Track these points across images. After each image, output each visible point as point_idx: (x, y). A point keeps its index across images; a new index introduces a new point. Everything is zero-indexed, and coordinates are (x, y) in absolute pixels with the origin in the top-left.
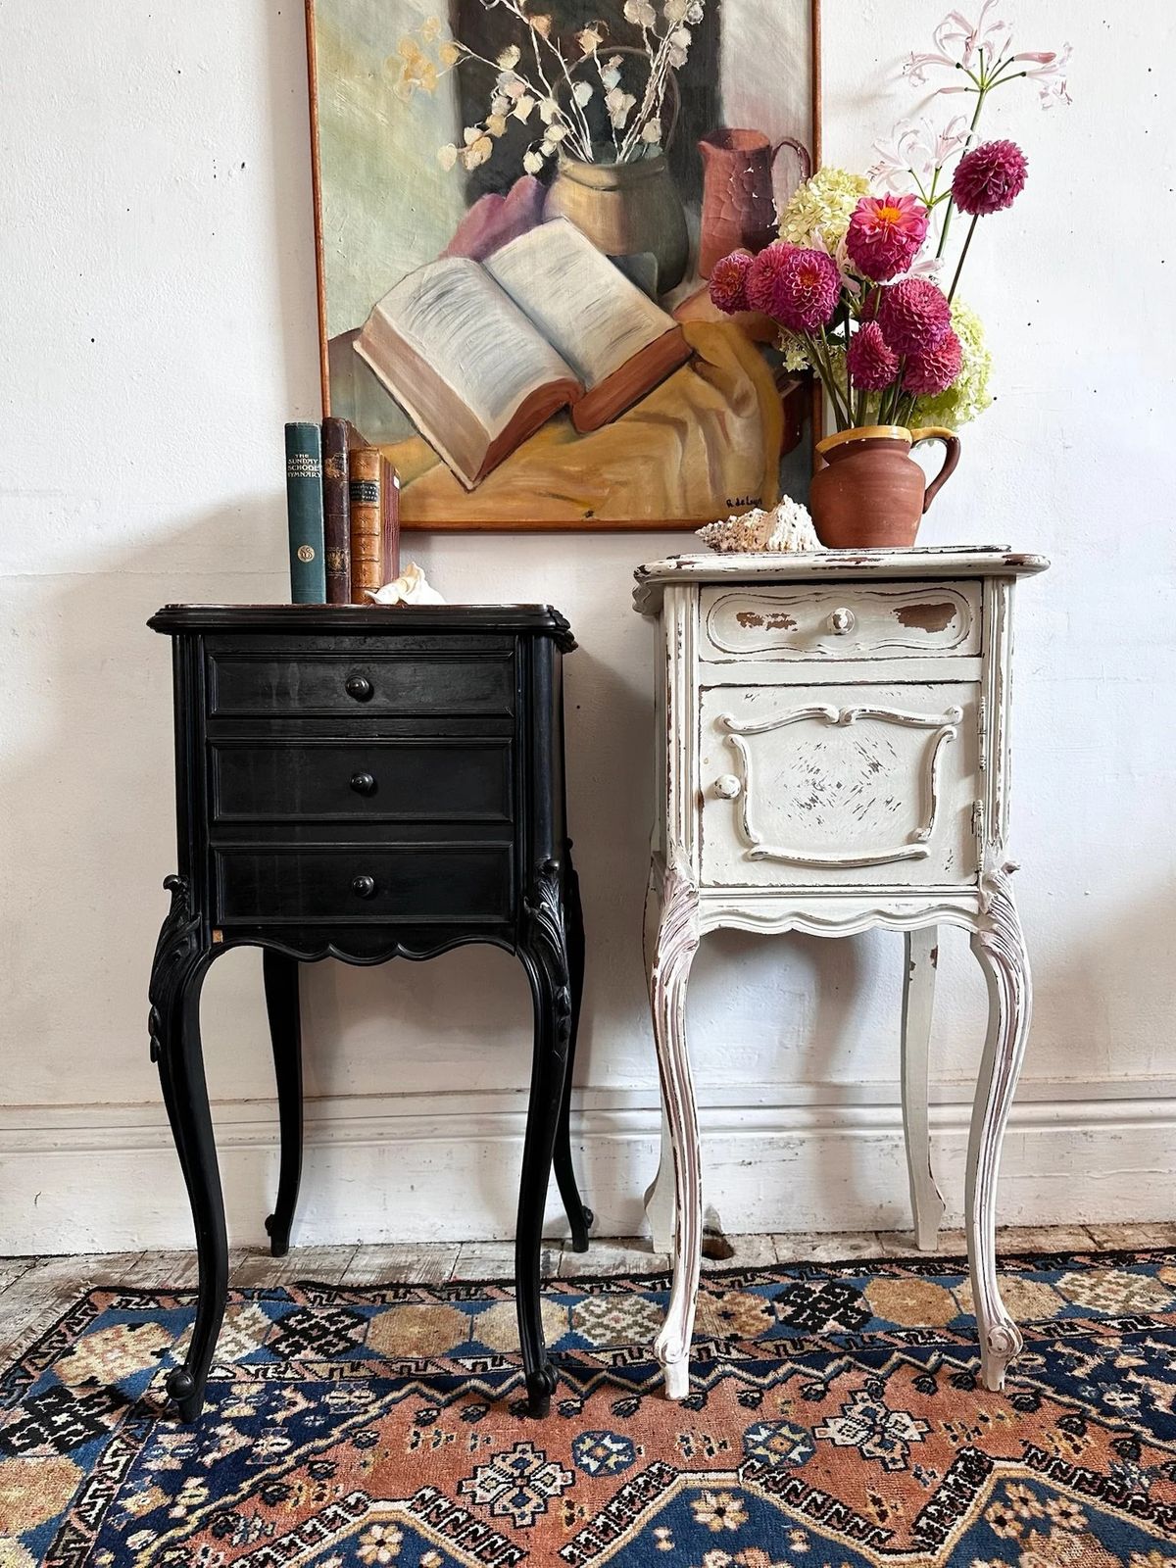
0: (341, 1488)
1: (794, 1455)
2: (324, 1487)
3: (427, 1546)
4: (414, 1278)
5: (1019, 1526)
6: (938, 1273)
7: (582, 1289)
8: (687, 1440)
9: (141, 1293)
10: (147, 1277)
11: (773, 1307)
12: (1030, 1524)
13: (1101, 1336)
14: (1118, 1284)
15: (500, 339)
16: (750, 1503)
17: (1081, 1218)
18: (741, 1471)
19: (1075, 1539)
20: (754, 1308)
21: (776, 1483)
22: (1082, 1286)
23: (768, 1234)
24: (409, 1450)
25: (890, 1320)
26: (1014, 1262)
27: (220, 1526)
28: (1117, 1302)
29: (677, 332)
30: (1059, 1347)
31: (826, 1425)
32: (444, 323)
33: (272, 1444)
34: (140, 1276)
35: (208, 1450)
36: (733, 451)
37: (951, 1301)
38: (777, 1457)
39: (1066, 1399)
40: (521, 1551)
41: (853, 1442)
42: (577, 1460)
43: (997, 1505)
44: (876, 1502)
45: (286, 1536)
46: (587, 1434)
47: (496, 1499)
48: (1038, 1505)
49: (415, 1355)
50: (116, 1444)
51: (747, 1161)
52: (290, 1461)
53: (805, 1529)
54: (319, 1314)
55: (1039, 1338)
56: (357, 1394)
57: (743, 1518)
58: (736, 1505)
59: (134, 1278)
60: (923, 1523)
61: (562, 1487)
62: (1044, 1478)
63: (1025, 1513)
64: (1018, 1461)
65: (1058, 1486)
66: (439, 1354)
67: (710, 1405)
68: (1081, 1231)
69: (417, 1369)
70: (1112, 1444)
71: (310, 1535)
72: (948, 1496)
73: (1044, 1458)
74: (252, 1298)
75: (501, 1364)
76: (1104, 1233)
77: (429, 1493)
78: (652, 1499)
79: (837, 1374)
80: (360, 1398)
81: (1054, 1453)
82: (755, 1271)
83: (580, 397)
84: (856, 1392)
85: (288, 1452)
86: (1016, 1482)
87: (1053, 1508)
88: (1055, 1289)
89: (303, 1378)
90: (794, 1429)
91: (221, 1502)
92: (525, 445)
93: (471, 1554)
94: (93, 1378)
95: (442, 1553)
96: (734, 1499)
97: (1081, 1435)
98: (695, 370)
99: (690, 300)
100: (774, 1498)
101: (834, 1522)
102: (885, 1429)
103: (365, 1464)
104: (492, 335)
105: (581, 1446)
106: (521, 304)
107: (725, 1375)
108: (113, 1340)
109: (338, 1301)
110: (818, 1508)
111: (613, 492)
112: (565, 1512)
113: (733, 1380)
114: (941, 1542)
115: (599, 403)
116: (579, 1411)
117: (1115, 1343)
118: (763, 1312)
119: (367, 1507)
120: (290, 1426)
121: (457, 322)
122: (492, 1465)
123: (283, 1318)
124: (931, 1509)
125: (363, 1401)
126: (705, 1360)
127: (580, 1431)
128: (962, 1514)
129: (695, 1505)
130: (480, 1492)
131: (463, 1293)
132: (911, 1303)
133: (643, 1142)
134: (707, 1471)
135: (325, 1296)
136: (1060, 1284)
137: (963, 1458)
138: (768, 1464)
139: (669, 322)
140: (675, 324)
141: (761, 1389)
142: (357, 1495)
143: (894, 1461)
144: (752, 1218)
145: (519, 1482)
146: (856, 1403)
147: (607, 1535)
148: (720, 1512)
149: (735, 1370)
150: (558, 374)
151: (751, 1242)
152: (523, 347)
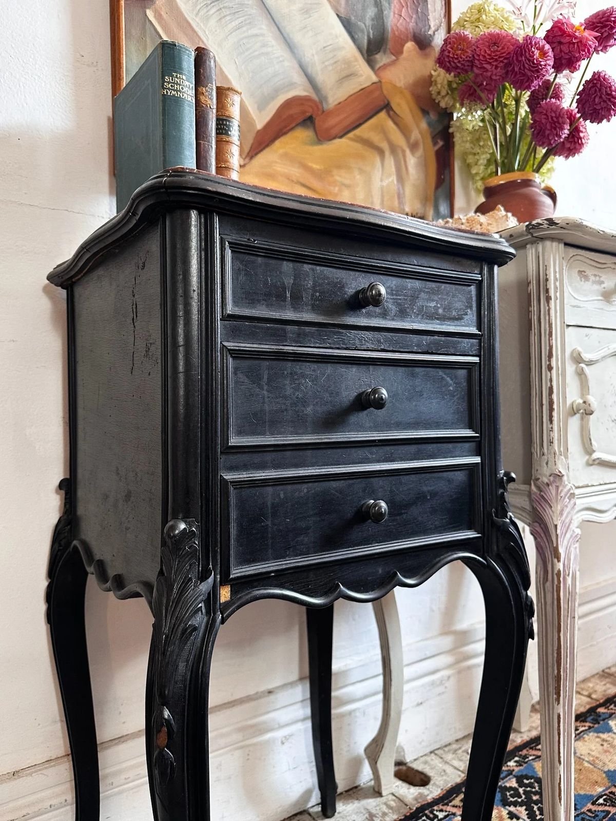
11: (511, 812)
15: (265, 50)
23: (432, 753)
29: (378, 85)
32: (223, 20)
51: (420, 702)
83: (320, 113)
92: (283, 139)
98: (389, 116)
99: (385, 67)
104: (259, 44)
106: (280, 27)
111: (340, 190)
115: (332, 121)
121: (234, 24)
133: (358, 709)
139: (374, 78)
144: (423, 744)
150: (305, 90)
151: (427, 762)
152: (281, 61)
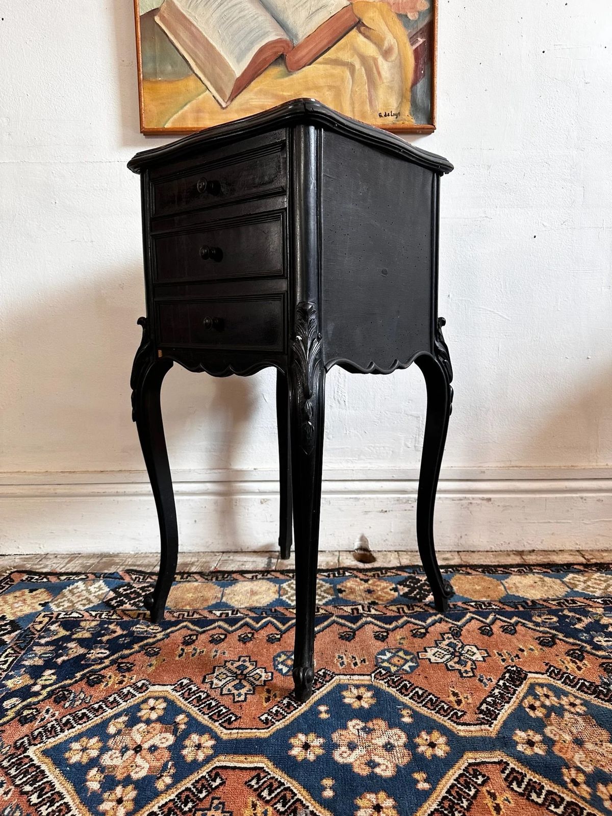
0: (134, 678)
1: (406, 667)
2: (124, 676)
3: (180, 711)
4: (194, 569)
5: (544, 711)
6: (494, 573)
7: (288, 576)
8: (342, 658)
9: (40, 574)
10: (46, 566)
11: (397, 588)
12: (550, 709)
13: (591, 607)
14: (601, 580)
15: (243, 14)
16: (378, 693)
17: (578, 547)
18: (373, 675)
19: (579, 719)
20: (386, 588)
21: (394, 682)
22: (579, 581)
23: (396, 551)
24: (177, 658)
25: (466, 596)
26: (539, 568)
27: (58, 697)
28: (600, 589)
29: (349, 8)
30: (566, 612)
31: (426, 651)
33: (97, 653)
34: (42, 566)
35: (61, 655)
36: (383, 83)
37: (502, 587)
38: (396, 668)
39: (571, 640)
40: (236, 716)
41: (442, 661)
42: (275, 666)
43: (530, 698)
44: (455, 694)
45: (97, 703)
46: (283, 652)
47: (224, 685)
48: (556, 699)
49: (188, 608)
50: (9, 651)
51: (384, 510)
52: (107, 662)
53: (411, 709)
54: (137, 586)
55: (554, 607)
56: (152, 627)
57: (373, 701)
58: (369, 694)
59: (38, 567)
60: (484, 707)
61: (265, 681)
62: (559, 684)
63: (547, 703)
64: (543, 674)
65: (568, 689)
66: (202, 608)
67: (357, 639)
68: (577, 553)
69: (188, 616)
70: (601, 665)
71: (112, 703)
72: (499, 692)
73: (559, 673)
74: (100, 577)
75: (237, 614)
76: (591, 555)
77: (185, 681)
78: (318, 689)
79: (433, 624)
80: (153, 629)
81: (565, 670)
82: (387, 569)
83: (290, 49)
84: (444, 634)
85: (107, 657)
86: (542, 685)
87: (565, 701)
88: (563, 582)
89: (122, 619)
90: (406, 653)
91: (63, 683)
92: (257, 79)
93: (206, 717)
94: (4, 616)
95: (188, 715)
96: (368, 690)
97: (581, 661)
98: (360, 32)
100: (393, 691)
101: (429, 705)
102: (461, 654)
103: (150, 665)
104: (237, 11)
105: (279, 659)
107: (367, 623)
108: (19, 597)
109: (149, 580)
110: (419, 697)
112: (265, 695)
113: (371, 626)
114: (495, 719)
115: (302, 53)
116: (279, 640)
117: (600, 611)
118: (391, 590)
119: (148, 688)
120: (110, 644)
122: (224, 666)
123: (116, 588)
124: (489, 699)
125: (154, 631)
126: (355, 614)
127: (279, 651)
128: (508, 702)
129: (344, 693)
130: (215, 681)
131: (220, 577)
132: (478, 588)
134: (353, 675)
135: (141, 577)
136: (566, 579)
137: (509, 671)
138: (390, 672)
139: (345, 3)
140: (349, 3)
141: (387, 631)
142: (143, 681)
143: (466, 672)
144: (387, 542)
145: (239, 677)
146: (444, 640)
147: (289, 708)
148: (359, 698)
149: (373, 620)
150: (277, 35)
151: (386, 555)
152: (256, 19)
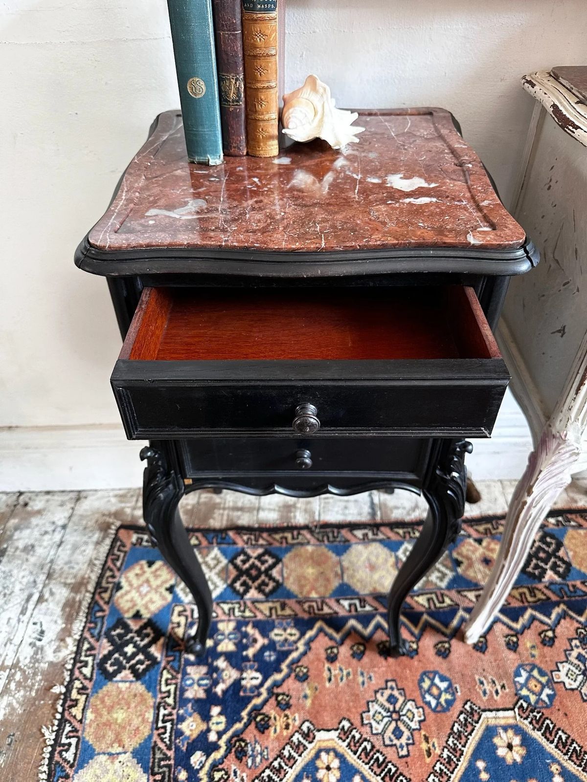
0: (297, 718)
1: (544, 696)
2: (287, 717)
3: (354, 770)
8: (483, 683)
18: (516, 710)
21: (537, 722)
24: (327, 685)
27: (238, 751)
31: (559, 670)
33: (251, 677)
35: (218, 683)
38: (535, 698)
40: (406, 778)
41: (575, 685)
42: (423, 697)
45: (276, 759)
46: (425, 674)
47: (384, 731)
49: (314, 596)
50: (165, 674)
52: (264, 693)
53: (560, 764)
54: (254, 553)
56: (289, 631)
57: (523, 752)
58: (518, 740)
59: (140, 513)
61: (419, 723)
66: (328, 595)
67: (490, 647)
69: (318, 609)
71: (289, 759)
74: (212, 540)
75: (365, 606)
77: (346, 725)
78: (470, 734)
79: (559, 621)
80: (291, 635)
82: (497, 519)
84: (571, 639)
85: (262, 685)
89: (255, 616)
90: (542, 673)
91: (234, 728)
94: (138, 611)
95: (362, 776)
96: (516, 735)
100: (538, 736)
101: (574, 758)
103: (306, 696)
105: (423, 684)
107: (495, 621)
108: (141, 575)
109: (261, 541)
110: (564, 745)
112: (424, 746)
113: (499, 625)
116: (417, 651)
119: (314, 736)
120: (258, 661)
122: (376, 701)
123: (233, 559)
125: (293, 638)
127: (421, 671)
129: (495, 741)
130: (374, 724)
131: (331, 536)
134: (498, 710)
135: (253, 538)
138: (530, 704)
141: (517, 633)
142: (307, 724)
145: (394, 716)
146: (573, 649)
147: (451, 765)
148: (510, 747)
151: (488, 486)
